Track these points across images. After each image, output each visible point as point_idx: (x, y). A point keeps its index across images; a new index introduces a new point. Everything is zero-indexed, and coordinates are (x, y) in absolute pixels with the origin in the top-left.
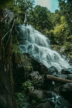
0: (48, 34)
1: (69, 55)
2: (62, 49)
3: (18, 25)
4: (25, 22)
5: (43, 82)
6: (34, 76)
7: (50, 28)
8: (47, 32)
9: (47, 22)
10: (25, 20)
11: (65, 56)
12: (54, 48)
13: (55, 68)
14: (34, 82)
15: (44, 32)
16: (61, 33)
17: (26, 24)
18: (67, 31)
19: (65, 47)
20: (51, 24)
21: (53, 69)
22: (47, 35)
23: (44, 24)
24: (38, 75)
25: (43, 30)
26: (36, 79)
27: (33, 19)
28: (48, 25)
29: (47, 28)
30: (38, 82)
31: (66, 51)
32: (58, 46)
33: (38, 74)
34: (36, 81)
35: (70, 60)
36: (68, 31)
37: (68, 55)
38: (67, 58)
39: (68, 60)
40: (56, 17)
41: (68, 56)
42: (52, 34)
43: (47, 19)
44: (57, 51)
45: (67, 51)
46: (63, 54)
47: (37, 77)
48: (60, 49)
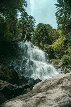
0: (47, 49)
2: (60, 63)
3: (16, 42)
4: (25, 38)
12: (53, 62)
15: (44, 47)
17: (25, 40)
20: (52, 40)
28: (49, 40)
32: (57, 60)
38: (62, 71)
41: (65, 69)
42: (51, 48)
43: (47, 35)
48: (58, 63)
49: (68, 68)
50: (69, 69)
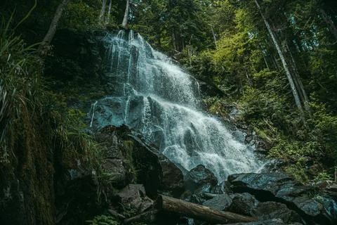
0: (194, 63)
1: (255, 128)
2: (235, 110)
3: (103, 35)
4: (124, 24)
5: (152, 218)
6: (130, 199)
7: (202, 45)
8: (193, 57)
9: (194, 26)
10: (125, 20)
11: (245, 134)
12: (213, 108)
13: (207, 171)
14: (128, 217)
15: (183, 56)
16: (234, 61)
17: (127, 31)
18: (254, 53)
19: (245, 104)
20: (204, 33)
21: (202, 175)
22: (191, 67)
23: (183, 31)
24: (142, 195)
25: (180, 50)
26: (133, 207)
27: (152, 16)
28: (197, 35)
29: (194, 43)
30: (138, 216)
31: (248, 117)
32: (225, 102)
33: (141, 192)
34: (132, 215)
35: (259, 147)
36: (257, 55)
37: (252, 130)
38: (248, 139)
39: (254, 147)
40: (222, 11)
41: (254, 133)
42: (207, 62)
43: (193, 17)
44: (219, 115)
45: (252, 118)
46: (239, 127)
47: (137, 201)
48: (229, 112)
49: (261, 128)
50: (266, 131)
